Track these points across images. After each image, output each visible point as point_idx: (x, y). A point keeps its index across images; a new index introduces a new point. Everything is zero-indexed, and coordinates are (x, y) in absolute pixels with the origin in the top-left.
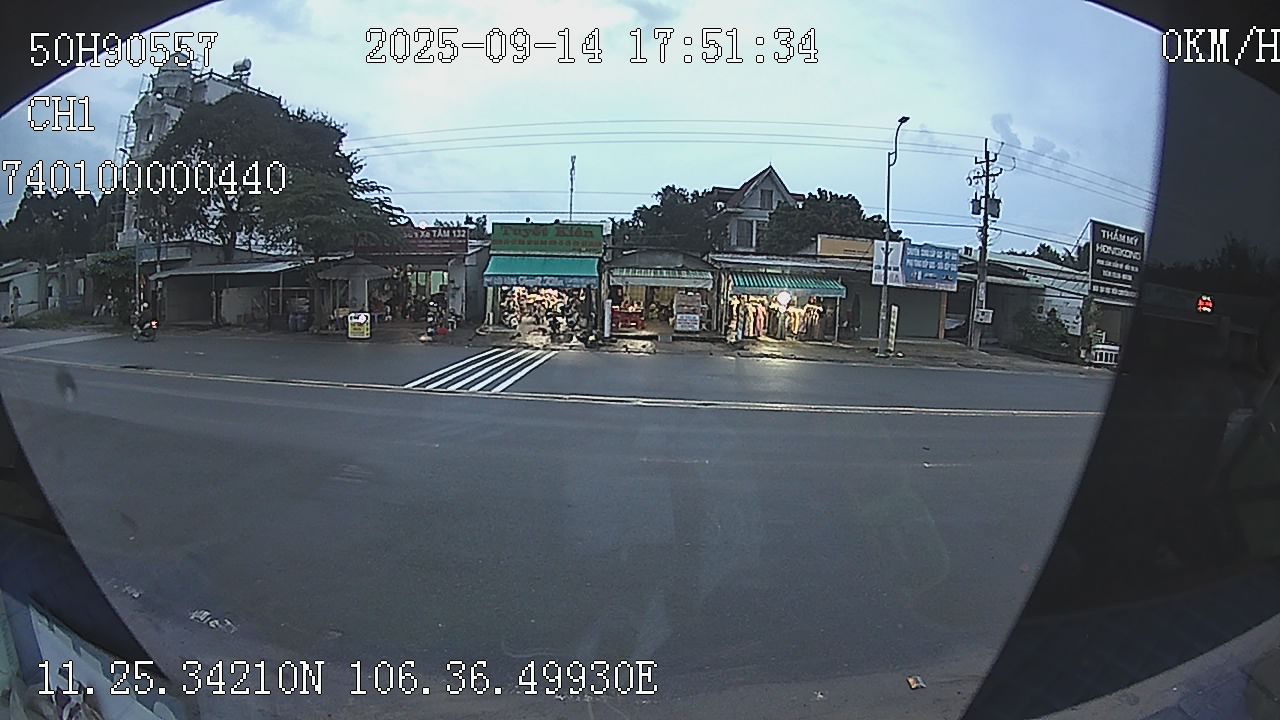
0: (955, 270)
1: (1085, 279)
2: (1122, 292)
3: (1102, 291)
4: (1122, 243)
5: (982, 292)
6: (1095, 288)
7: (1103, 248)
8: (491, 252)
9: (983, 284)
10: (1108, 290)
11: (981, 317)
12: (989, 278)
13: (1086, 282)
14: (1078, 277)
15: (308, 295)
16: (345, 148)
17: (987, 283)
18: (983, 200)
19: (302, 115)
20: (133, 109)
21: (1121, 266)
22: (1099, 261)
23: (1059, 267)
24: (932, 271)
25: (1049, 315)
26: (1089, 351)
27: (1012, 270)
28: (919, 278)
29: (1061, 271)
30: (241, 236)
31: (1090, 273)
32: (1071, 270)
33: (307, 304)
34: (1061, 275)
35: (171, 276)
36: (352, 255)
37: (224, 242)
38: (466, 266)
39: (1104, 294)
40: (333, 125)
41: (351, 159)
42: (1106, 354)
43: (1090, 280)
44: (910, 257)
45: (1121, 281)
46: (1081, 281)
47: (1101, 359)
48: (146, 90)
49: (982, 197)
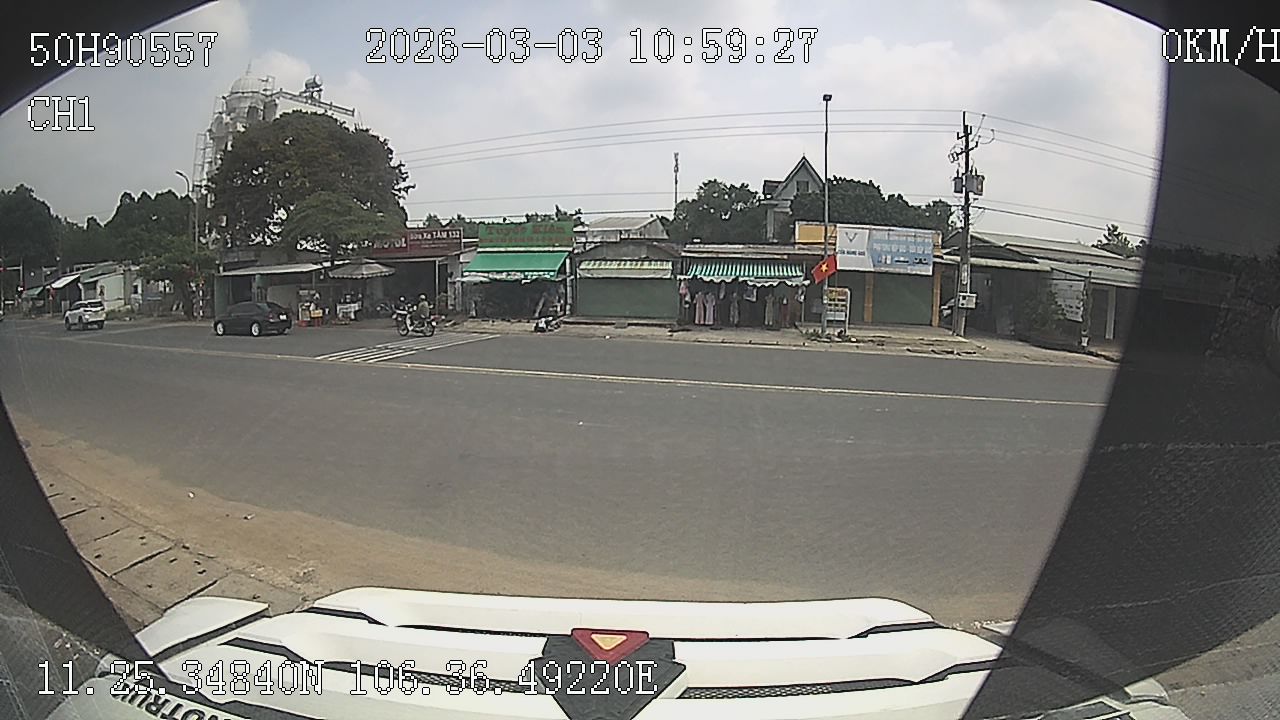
0: (930, 253)
5: (966, 274)
8: (479, 250)
9: (967, 267)
11: (962, 301)
18: (964, 177)
20: (209, 128)
24: (903, 254)
28: (888, 262)
38: (461, 263)
44: (877, 241)
48: (221, 110)
49: (963, 174)
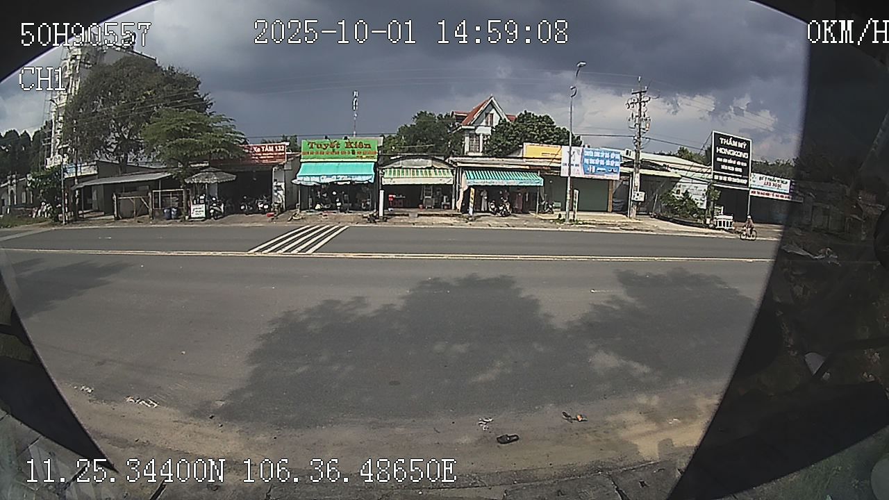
0: (619, 165)
1: (709, 171)
2: (735, 180)
3: (721, 178)
4: (734, 147)
5: (637, 181)
6: (716, 177)
7: (720, 150)
8: (302, 160)
9: (638, 175)
10: (725, 179)
11: (636, 197)
12: (642, 171)
13: (710, 173)
14: (704, 170)
15: (178, 195)
16: (201, 92)
17: (641, 174)
18: (637, 118)
19: (172, 70)
21: (734, 162)
22: (719, 159)
23: (691, 163)
24: (602, 166)
25: (684, 194)
26: (712, 220)
27: (659, 166)
28: (593, 171)
29: (692, 166)
30: (131, 155)
31: (712, 167)
32: (699, 165)
33: (177, 201)
34: (693, 168)
35: (85, 186)
36: (208, 165)
37: (119, 161)
38: (285, 170)
39: (722, 181)
40: (193, 76)
41: (205, 99)
42: (724, 222)
43: (713, 172)
44: (587, 157)
45: (734, 172)
46: (706, 173)
47: (720, 225)
49: (636, 116)
